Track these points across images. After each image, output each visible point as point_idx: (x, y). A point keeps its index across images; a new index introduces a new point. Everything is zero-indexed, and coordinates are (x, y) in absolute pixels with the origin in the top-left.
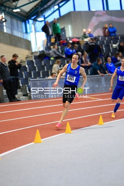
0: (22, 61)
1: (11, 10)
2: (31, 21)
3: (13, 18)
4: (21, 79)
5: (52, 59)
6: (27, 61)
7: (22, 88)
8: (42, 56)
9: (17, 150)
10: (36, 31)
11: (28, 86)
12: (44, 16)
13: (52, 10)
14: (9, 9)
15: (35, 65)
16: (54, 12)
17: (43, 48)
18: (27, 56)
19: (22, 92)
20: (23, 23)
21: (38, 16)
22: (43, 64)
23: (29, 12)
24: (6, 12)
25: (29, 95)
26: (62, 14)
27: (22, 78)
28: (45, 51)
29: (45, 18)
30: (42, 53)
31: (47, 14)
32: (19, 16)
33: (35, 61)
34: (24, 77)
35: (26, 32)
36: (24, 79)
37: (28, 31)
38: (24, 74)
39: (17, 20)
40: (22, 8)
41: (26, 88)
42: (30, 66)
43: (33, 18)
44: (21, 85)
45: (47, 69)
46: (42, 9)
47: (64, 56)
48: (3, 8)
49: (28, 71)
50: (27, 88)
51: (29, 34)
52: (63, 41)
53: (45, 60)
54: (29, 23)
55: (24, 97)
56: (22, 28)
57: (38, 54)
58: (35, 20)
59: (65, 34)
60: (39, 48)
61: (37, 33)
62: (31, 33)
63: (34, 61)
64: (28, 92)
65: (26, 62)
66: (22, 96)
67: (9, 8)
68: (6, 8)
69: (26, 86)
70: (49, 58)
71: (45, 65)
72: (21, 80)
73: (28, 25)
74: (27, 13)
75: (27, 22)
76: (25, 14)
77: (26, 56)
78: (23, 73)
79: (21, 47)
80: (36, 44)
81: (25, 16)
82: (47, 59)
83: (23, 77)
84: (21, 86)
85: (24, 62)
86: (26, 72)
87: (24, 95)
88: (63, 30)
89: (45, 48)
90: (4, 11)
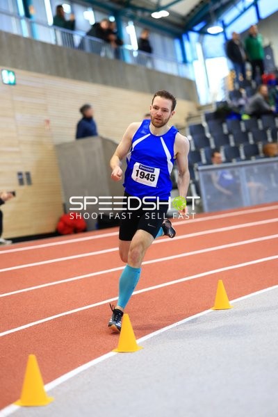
1: (147, 14)
2: (193, 36)
5: (245, 117)
6: (190, 127)
8: (223, 113)
10: (205, 56)
12: (223, 22)
13: (240, 6)
14: (143, 13)
15: (208, 135)
16: (245, 10)
17: (225, 94)
18: (189, 114)
20: (177, 44)
21: (209, 23)
22: (226, 131)
23: (188, 15)
24: (138, 19)
26: (263, 15)
28: (229, 102)
29: (225, 26)
30: (221, 106)
31: (228, 17)
32: (167, 26)
33: (209, 125)
35: (185, 61)
37: (189, 57)
39: (163, 35)
40: (173, 8)
42: (196, 136)
43: (197, 28)
45: (235, 141)
46: (217, 5)
47: (273, 108)
48: (130, 12)
49: (193, 149)
50: (193, 186)
51: (189, 65)
52: (269, 77)
53: (229, 121)
54: (188, 39)
56: (174, 53)
57: (213, 109)
58: (203, 32)
59: (272, 60)
60: (215, 95)
61: (208, 61)
62: (195, 63)
63: (205, 124)
65: (188, 129)
67: (143, 10)
68: (136, 12)
70: (239, 117)
71: (230, 133)
73: (187, 45)
74: (183, 18)
75: (184, 37)
76: (178, 21)
77: (186, 116)
80: (209, 86)
81: (179, 26)
82: (234, 118)
85: (183, 129)
88: (268, 49)
89: (227, 94)
90: (132, 18)
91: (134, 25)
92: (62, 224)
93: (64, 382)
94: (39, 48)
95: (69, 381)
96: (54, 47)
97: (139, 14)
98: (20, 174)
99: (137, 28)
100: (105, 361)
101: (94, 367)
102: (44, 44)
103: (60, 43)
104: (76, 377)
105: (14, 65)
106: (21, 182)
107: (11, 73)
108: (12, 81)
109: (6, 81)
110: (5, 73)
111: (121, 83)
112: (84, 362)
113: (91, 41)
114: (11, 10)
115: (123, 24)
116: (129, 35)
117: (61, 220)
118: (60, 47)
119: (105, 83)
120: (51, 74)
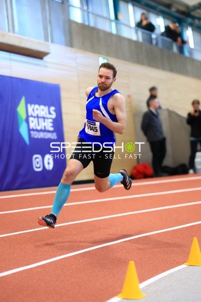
14: (199, 21)
24: (195, 26)
68: (194, 20)
90: (191, 25)
91: (192, 30)
92: (135, 171)
93: (151, 284)
95: (155, 283)
96: (136, 43)
97: (197, 22)
99: (195, 32)
100: (179, 271)
101: (172, 274)
102: (130, 41)
103: (141, 40)
104: (160, 280)
105: (108, 54)
107: (105, 60)
110: (100, 59)
111: (182, 71)
112: (164, 271)
113: (163, 39)
114: (105, 15)
115: (185, 29)
116: (188, 37)
117: (135, 168)
118: (141, 43)
119: (171, 70)
120: (133, 62)
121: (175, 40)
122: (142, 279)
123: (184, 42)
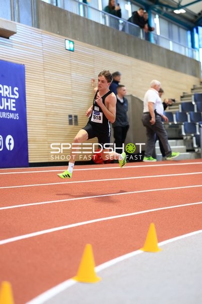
0: (185, 94)
1: (170, 10)
3: (172, 23)
4: (183, 123)
6: (195, 95)
7: (185, 138)
9: (186, 238)
11: (195, 136)
14: (167, 9)
18: (194, 86)
19: (185, 145)
20: (189, 33)
23: (199, 14)
24: (163, 13)
25: (196, 150)
27: (186, 122)
32: (183, 20)
34: (189, 121)
35: (193, 46)
36: (189, 123)
37: (196, 45)
38: (189, 116)
39: (179, 27)
40: (189, 8)
41: (192, 138)
42: (199, 103)
44: (184, 133)
48: (157, 7)
49: (196, 111)
50: (194, 138)
51: (197, 51)
54: (197, 32)
55: (188, 153)
56: (186, 41)
62: (201, 50)
64: (195, 146)
65: (193, 97)
66: (185, 151)
67: (168, 7)
68: (162, 8)
69: (193, 135)
72: (184, 125)
73: (196, 35)
74: (196, 16)
75: (195, 30)
76: (192, 18)
77: (192, 87)
78: (187, 113)
79: (185, 72)
81: (192, 21)
83: (187, 120)
84: (183, 136)
85: (190, 96)
86: (192, 113)
87: (188, 151)
90: (159, 12)
91: (159, 17)
94: (93, 26)
96: (103, 27)
98: (70, 116)
99: (161, 20)
102: (97, 24)
103: (108, 24)
105: (74, 37)
106: (70, 122)
107: (71, 43)
108: (72, 49)
109: (68, 48)
110: (67, 42)
111: (148, 59)
113: (129, 24)
115: (152, 16)
118: (107, 26)
119: (137, 57)
120: (99, 46)
121: (142, 27)
122: (98, 262)
123: (151, 29)
